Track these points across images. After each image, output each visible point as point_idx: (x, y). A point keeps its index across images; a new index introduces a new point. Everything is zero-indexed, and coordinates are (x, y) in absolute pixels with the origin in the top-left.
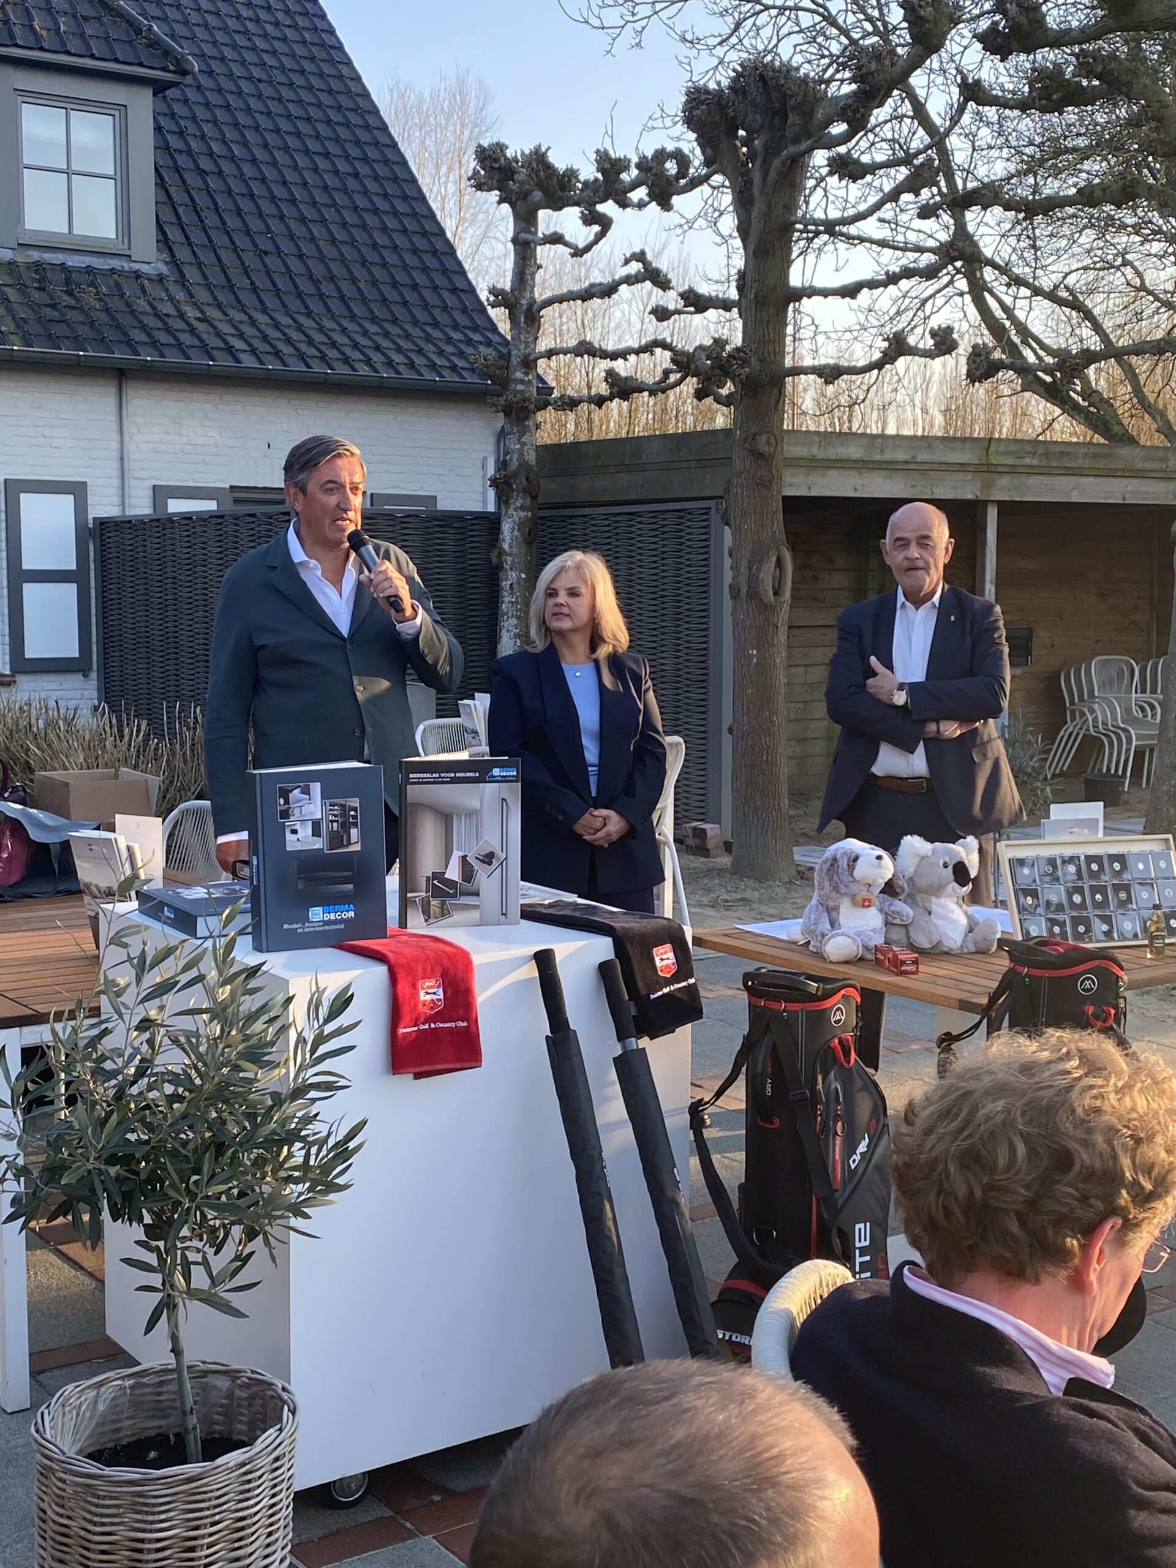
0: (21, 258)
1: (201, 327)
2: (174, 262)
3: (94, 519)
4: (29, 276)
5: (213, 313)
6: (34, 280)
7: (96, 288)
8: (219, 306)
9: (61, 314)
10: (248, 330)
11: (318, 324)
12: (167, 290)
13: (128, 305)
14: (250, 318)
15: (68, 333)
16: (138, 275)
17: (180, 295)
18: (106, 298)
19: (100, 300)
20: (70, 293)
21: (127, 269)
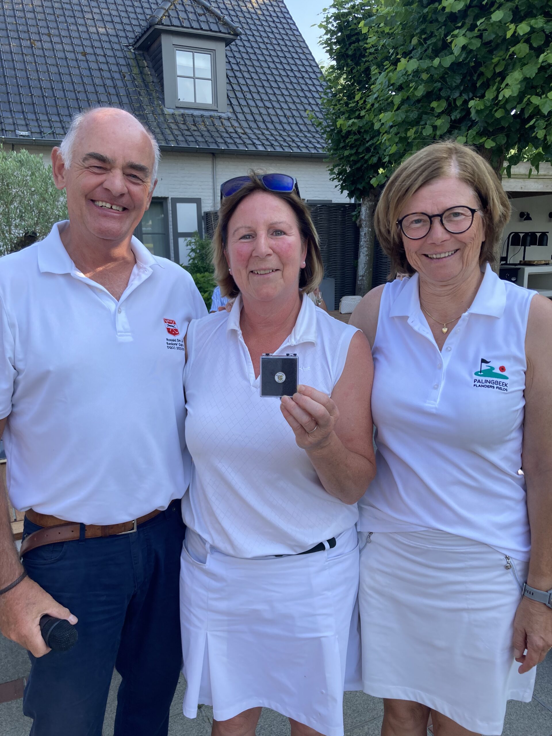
0: (177, 112)
1: (244, 136)
2: (234, 112)
3: (204, 212)
4: (180, 119)
5: (248, 131)
6: (181, 121)
7: (204, 123)
8: (250, 128)
9: (191, 133)
10: (261, 137)
11: (287, 134)
12: (231, 123)
13: (216, 129)
14: (262, 132)
15: (193, 140)
16: (220, 118)
17: (236, 124)
18: (208, 127)
19: (206, 127)
20: (195, 125)
21: (216, 115)
